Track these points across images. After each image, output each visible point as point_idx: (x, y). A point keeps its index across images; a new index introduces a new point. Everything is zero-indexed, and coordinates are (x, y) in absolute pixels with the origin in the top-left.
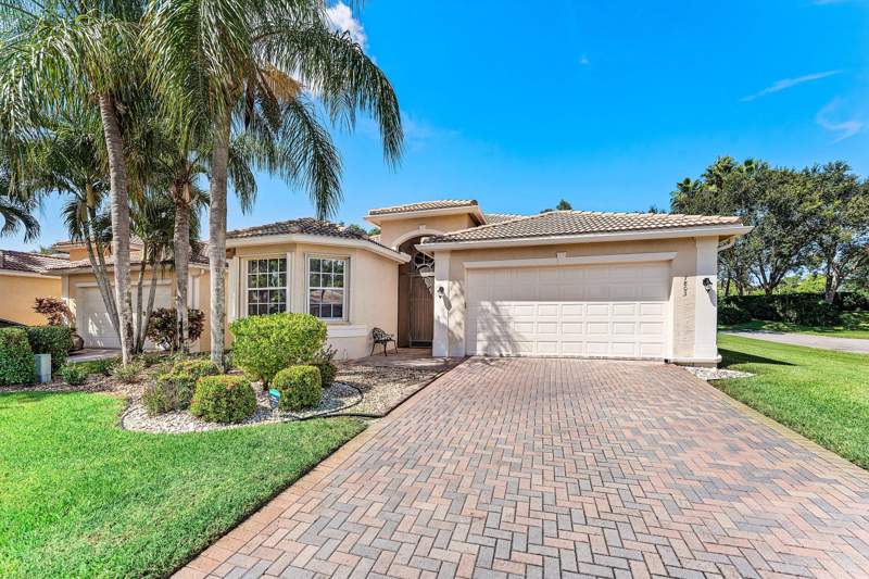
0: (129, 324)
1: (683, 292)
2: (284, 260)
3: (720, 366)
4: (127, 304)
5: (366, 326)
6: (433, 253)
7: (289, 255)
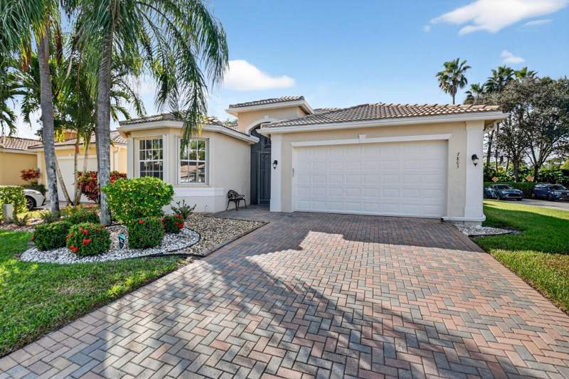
0: (54, 185)
1: (456, 165)
2: (161, 141)
3: (484, 224)
4: (52, 171)
5: (222, 189)
6: (270, 135)
7: (164, 136)
